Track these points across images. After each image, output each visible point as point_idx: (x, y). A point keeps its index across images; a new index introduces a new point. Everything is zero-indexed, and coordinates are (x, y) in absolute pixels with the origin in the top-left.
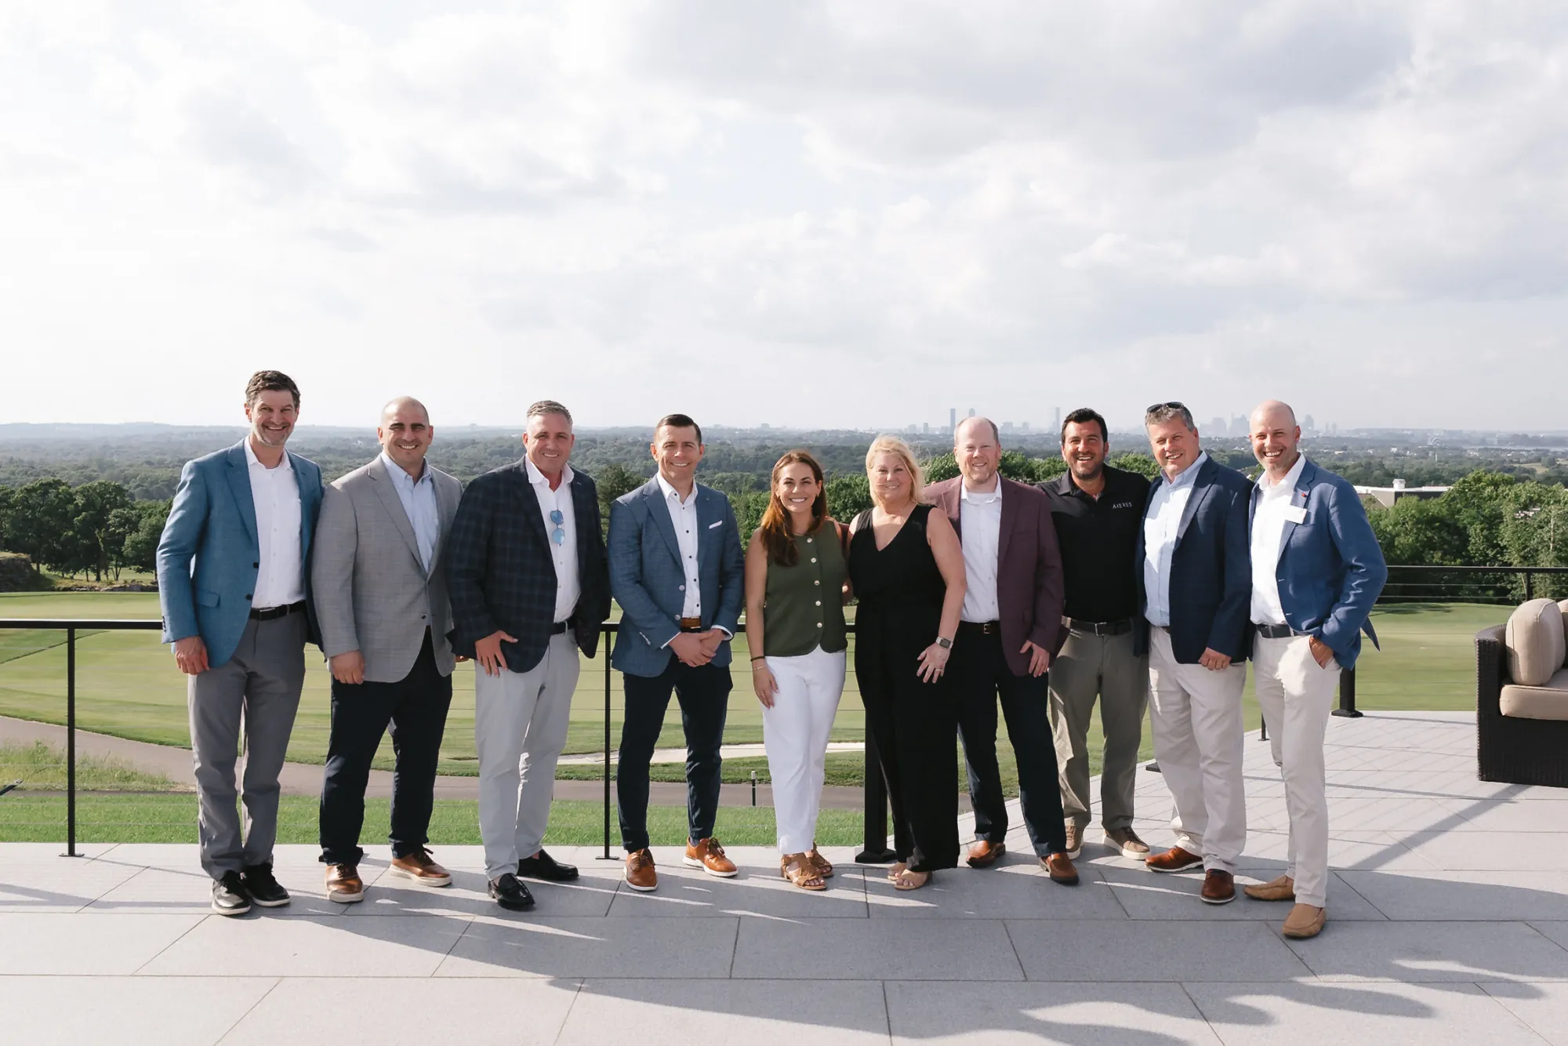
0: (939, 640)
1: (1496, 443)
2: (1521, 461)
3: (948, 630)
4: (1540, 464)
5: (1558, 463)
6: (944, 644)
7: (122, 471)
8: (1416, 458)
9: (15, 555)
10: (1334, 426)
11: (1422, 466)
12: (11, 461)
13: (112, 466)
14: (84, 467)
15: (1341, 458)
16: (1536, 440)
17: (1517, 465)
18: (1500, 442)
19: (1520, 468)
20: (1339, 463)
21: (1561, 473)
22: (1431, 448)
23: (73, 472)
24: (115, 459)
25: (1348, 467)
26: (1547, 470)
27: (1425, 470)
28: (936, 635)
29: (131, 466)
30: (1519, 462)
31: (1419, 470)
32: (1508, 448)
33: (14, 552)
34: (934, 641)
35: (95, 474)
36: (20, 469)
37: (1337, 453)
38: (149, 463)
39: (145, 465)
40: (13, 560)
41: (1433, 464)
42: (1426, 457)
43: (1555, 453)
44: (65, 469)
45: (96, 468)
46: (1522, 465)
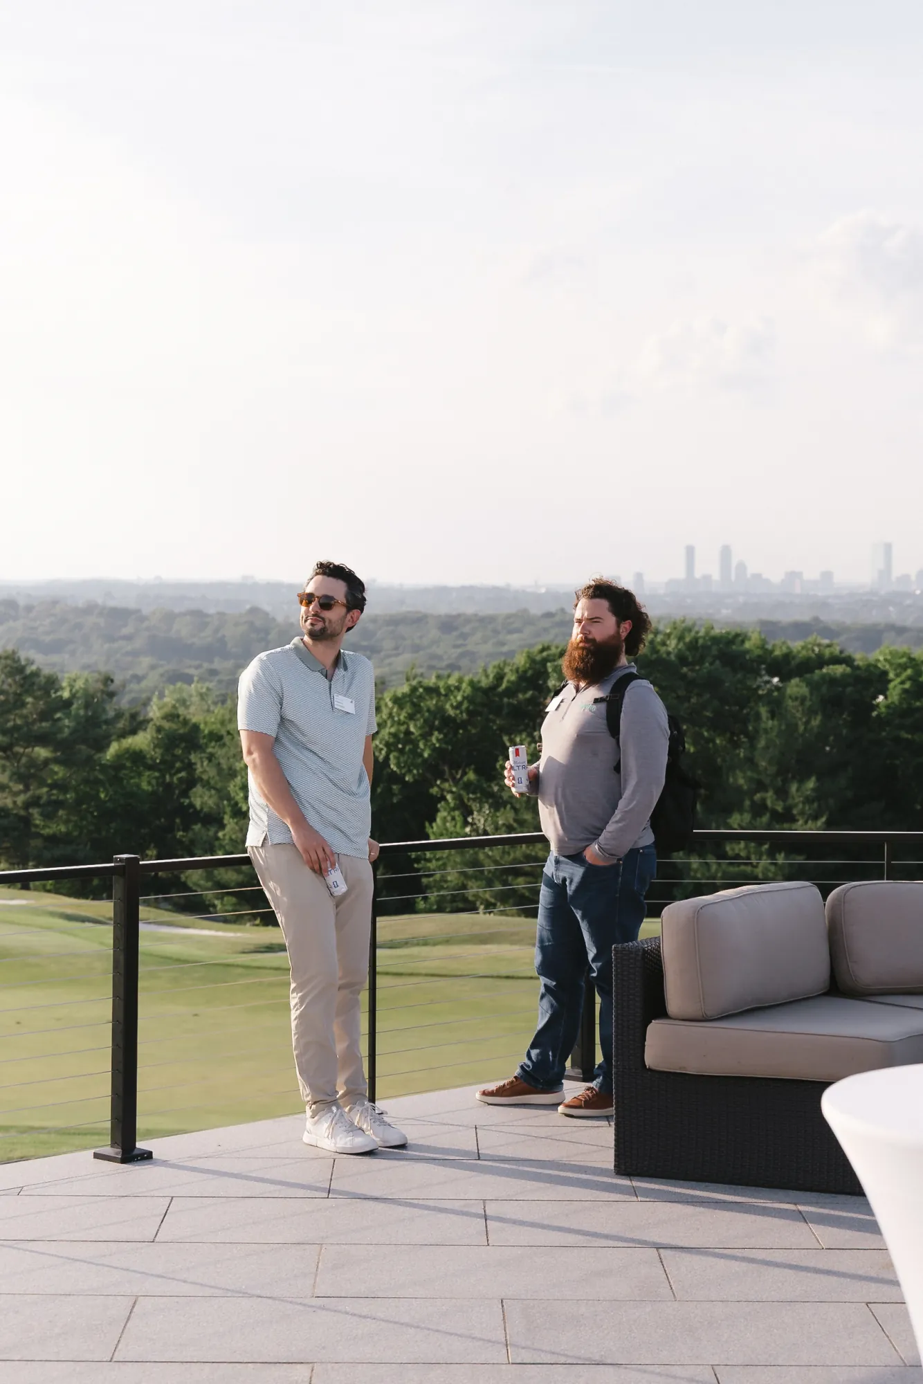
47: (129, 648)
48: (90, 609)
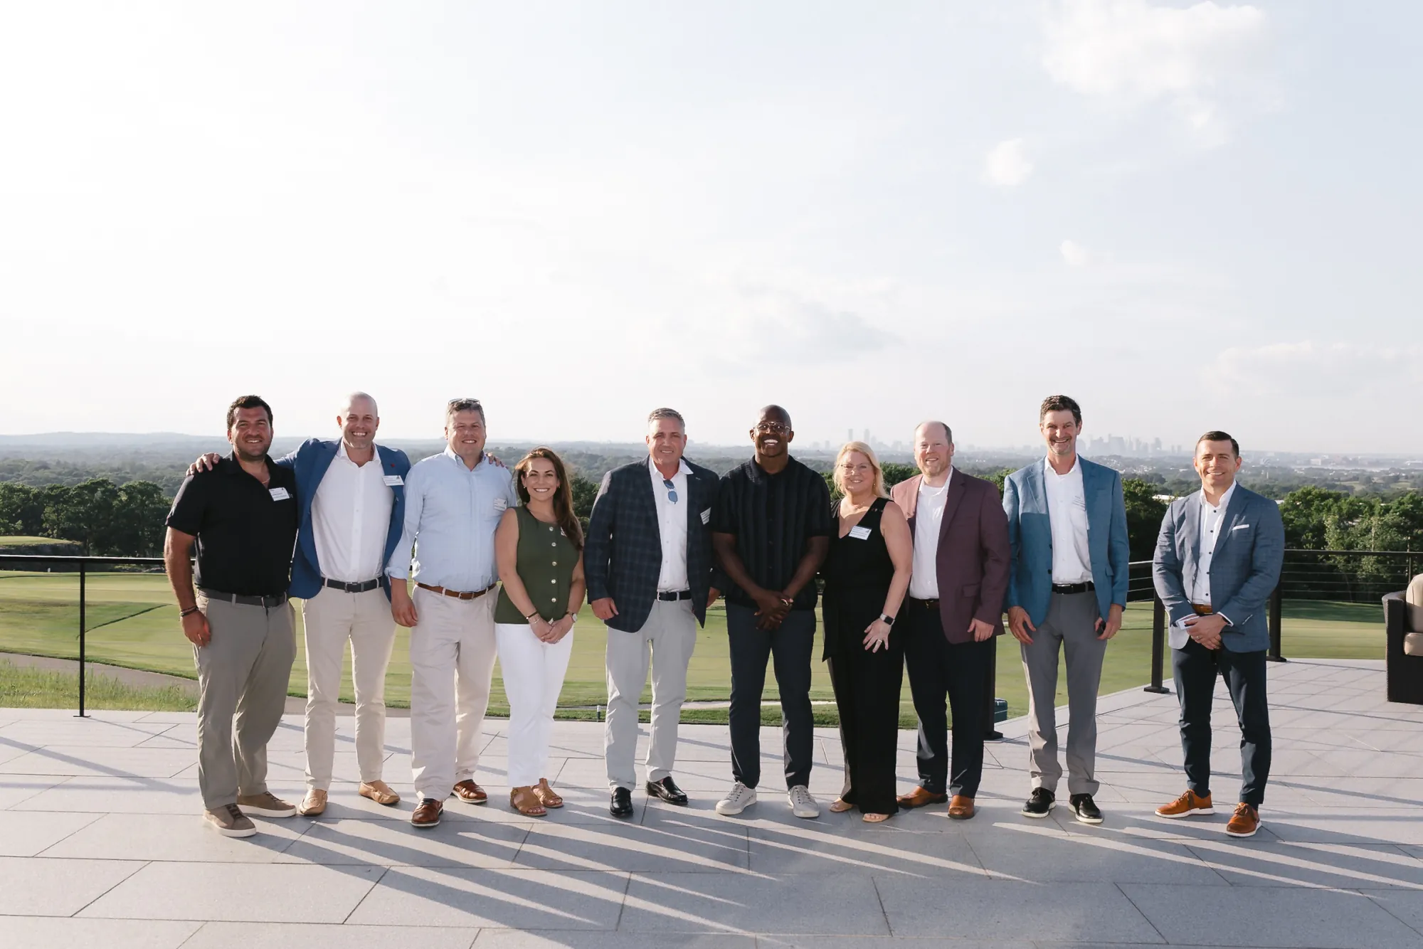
0: (883, 617)
1: (1320, 464)
2: (1341, 479)
3: (892, 606)
4: (1358, 482)
5: (1373, 481)
6: (888, 620)
7: (151, 473)
8: (1251, 475)
9: (71, 542)
10: (1179, 447)
11: (1255, 482)
12: (58, 463)
13: (142, 468)
14: (119, 470)
15: (1185, 474)
16: (1355, 462)
17: (1338, 483)
18: (1324, 462)
19: (1340, 485)
20: (1183, 479)
21: (1376, 489)
22: (1263, 467)
23: (110, 474)
24: (144, 463)
25: (1191, 482)
26: (1364, 487)
27: (1257, 487)
28: (881, 612)
29: (157, 469)
30: (1339, 480)
31: (1253, 486)
32: (1330, 468)
33: (68, 539)
34: (878, 617)
35: (128, 476)
36: (66, 470)
37: (1181, 470)
38: (172, 467)
39: (170, 469)
40: (69, 545)
41: (1265, 481)
42: (1258, 474)
43: (1371, 472)
44: (104, 471)
45: (128, 471)
46: (1342, 483)
47: (598, 472)
48: (580, 455)
